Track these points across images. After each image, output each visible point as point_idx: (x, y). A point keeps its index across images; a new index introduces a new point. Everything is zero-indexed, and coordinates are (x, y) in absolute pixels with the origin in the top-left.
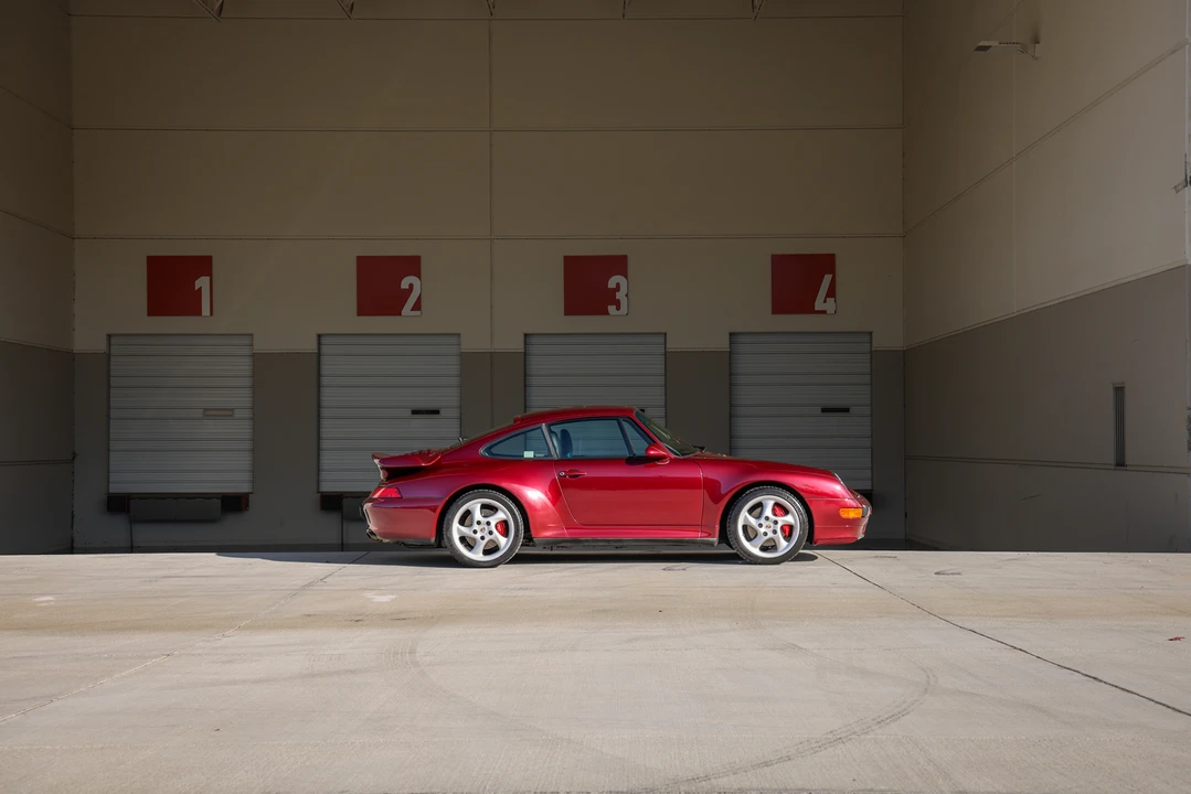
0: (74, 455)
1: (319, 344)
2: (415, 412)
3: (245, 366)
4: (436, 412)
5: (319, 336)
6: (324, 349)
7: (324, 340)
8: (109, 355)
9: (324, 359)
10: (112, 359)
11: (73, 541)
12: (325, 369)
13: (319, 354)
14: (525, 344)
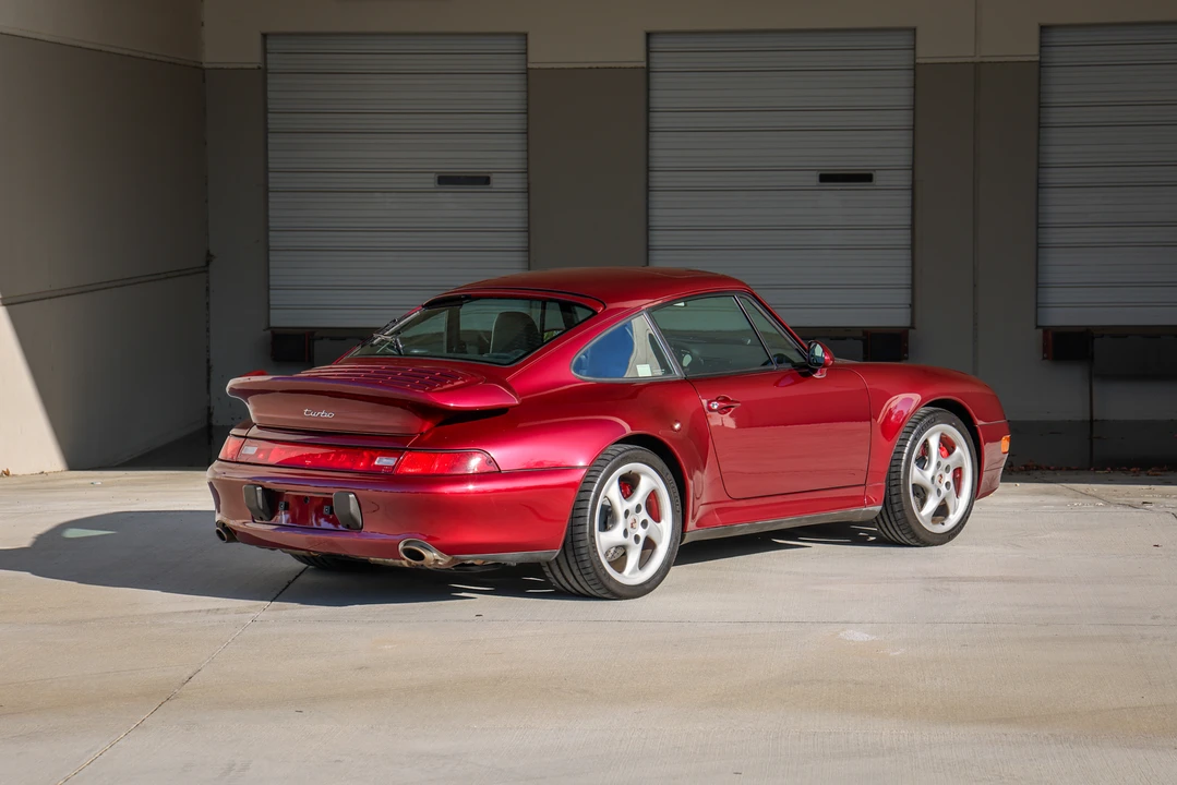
0: (209, 257)
1: (648, 51)
2: (825, 178)
3: (510, 95)
4: (866, 178)
5: (649, 35)
6: (658, 61)
7: (657, 43)
8: (264, 71)
9: (658, 80)
10: (271, 80)
11: (210, 415)
12: (659, 98)
13: (648, 70)
14: (1042, 45)
